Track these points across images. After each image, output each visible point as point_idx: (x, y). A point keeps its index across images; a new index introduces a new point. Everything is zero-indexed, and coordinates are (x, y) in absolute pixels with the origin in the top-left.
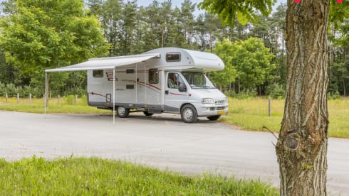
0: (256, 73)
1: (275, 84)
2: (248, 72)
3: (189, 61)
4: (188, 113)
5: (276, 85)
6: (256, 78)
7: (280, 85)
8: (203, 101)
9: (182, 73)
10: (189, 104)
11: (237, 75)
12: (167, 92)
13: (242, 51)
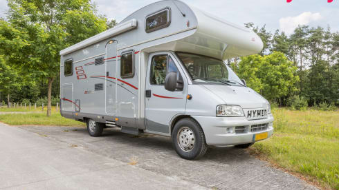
0: (279, 85)
1: (295, 96)
2: (271, 83)
3: (185, 20)
4: (186, 138)
5: (297, 97)
6: (280, 90)
7: (300, 96)
8: (219, 112)
9: (177, 53)
10: (188, 117)
11: (261, 87)
12: (148, 94)
13: (265, 65)
